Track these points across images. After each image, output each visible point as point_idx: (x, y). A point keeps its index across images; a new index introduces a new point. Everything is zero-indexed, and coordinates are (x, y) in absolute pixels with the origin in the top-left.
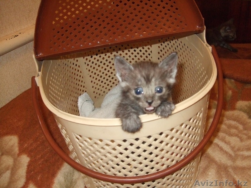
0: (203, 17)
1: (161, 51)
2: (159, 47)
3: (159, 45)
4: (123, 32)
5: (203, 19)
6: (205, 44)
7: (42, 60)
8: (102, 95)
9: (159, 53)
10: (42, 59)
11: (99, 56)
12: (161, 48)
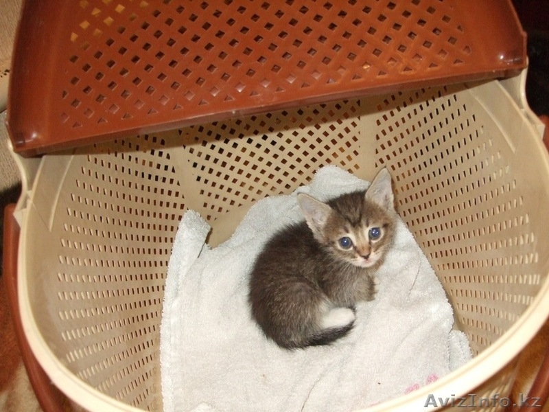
0: (525, 29)
1: (384, 133)
2: (378, 123)
3: (379, 116)
4: (275, 68)
5: (524, 34)
6: (523, 110)
7: (40, 156)
8: (227, 211)
9: (378, 138)
10: (39, 153)
11: (209, 145)
12: (385, 125)
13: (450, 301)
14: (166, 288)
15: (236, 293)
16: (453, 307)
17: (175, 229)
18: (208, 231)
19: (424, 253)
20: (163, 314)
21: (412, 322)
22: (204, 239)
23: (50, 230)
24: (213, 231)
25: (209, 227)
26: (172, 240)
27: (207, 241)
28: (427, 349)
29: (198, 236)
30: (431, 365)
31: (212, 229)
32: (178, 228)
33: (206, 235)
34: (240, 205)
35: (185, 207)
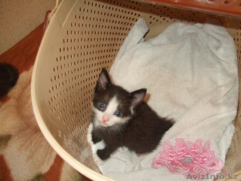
8: (161, 22)
13: (238, 110)
14: (119, 51)
15: (146, 65)
16: (237, 113)
17: (132, 25)
18: (146, 32)
19: (239, 81)
20: (114, 62)
21: (215, 113)
22: (143, 36)
23: (62, 28)
24: (149, 32)
25: (148, 29)
26: (129, 30)
27: (144, 37)
28: (213, 129)
29: (141, 34)
30: (211, 137)
31: (149, 30)
32: (134, 25)
33: (145, 34)
34: (167, 21)
35: (140, 16)
